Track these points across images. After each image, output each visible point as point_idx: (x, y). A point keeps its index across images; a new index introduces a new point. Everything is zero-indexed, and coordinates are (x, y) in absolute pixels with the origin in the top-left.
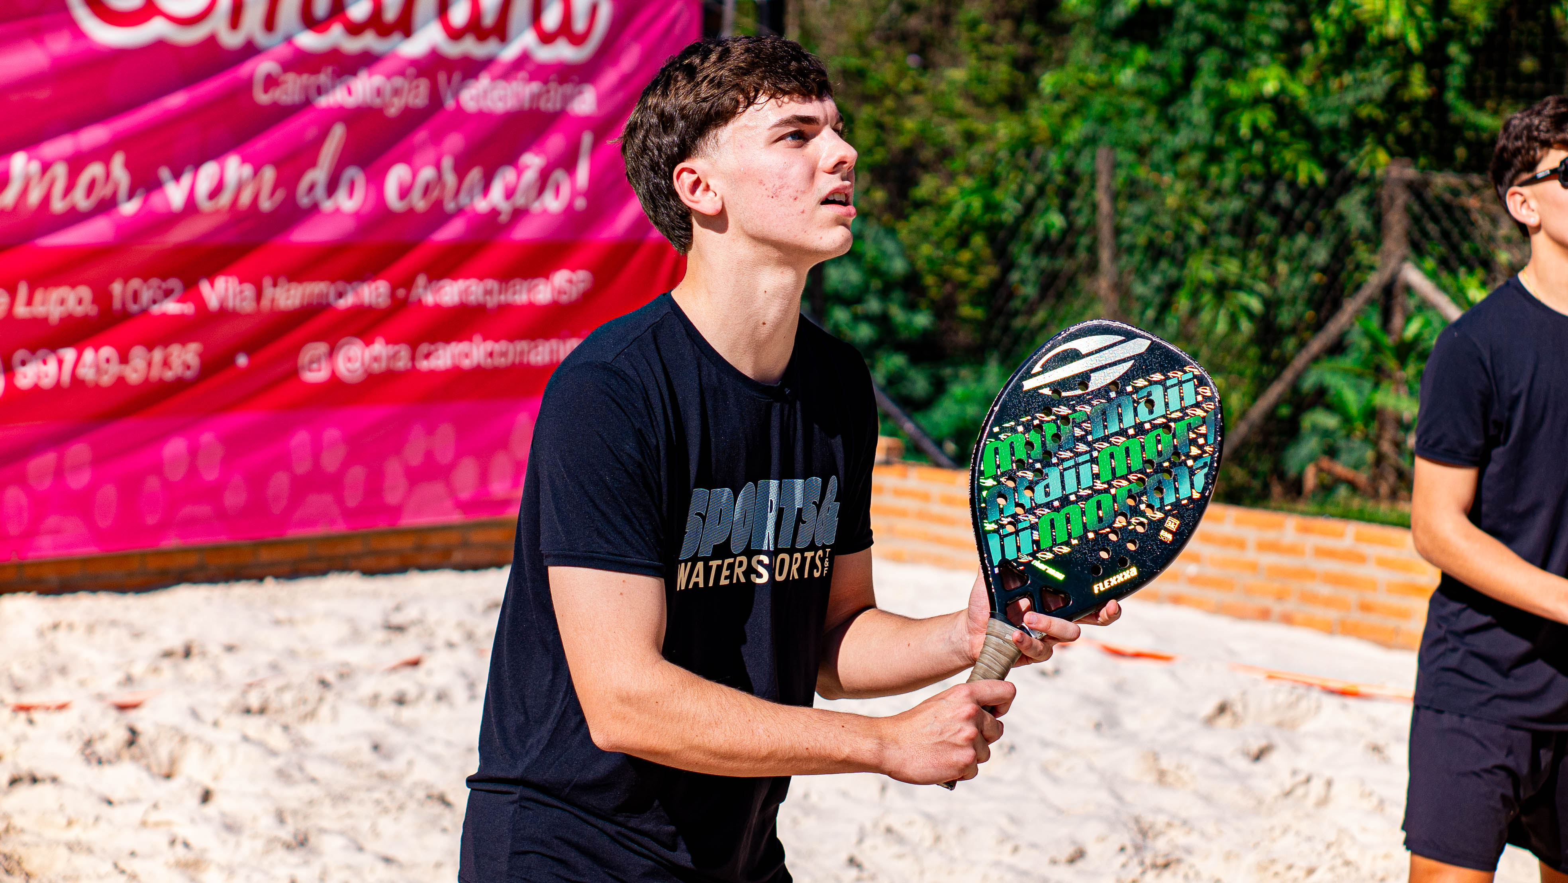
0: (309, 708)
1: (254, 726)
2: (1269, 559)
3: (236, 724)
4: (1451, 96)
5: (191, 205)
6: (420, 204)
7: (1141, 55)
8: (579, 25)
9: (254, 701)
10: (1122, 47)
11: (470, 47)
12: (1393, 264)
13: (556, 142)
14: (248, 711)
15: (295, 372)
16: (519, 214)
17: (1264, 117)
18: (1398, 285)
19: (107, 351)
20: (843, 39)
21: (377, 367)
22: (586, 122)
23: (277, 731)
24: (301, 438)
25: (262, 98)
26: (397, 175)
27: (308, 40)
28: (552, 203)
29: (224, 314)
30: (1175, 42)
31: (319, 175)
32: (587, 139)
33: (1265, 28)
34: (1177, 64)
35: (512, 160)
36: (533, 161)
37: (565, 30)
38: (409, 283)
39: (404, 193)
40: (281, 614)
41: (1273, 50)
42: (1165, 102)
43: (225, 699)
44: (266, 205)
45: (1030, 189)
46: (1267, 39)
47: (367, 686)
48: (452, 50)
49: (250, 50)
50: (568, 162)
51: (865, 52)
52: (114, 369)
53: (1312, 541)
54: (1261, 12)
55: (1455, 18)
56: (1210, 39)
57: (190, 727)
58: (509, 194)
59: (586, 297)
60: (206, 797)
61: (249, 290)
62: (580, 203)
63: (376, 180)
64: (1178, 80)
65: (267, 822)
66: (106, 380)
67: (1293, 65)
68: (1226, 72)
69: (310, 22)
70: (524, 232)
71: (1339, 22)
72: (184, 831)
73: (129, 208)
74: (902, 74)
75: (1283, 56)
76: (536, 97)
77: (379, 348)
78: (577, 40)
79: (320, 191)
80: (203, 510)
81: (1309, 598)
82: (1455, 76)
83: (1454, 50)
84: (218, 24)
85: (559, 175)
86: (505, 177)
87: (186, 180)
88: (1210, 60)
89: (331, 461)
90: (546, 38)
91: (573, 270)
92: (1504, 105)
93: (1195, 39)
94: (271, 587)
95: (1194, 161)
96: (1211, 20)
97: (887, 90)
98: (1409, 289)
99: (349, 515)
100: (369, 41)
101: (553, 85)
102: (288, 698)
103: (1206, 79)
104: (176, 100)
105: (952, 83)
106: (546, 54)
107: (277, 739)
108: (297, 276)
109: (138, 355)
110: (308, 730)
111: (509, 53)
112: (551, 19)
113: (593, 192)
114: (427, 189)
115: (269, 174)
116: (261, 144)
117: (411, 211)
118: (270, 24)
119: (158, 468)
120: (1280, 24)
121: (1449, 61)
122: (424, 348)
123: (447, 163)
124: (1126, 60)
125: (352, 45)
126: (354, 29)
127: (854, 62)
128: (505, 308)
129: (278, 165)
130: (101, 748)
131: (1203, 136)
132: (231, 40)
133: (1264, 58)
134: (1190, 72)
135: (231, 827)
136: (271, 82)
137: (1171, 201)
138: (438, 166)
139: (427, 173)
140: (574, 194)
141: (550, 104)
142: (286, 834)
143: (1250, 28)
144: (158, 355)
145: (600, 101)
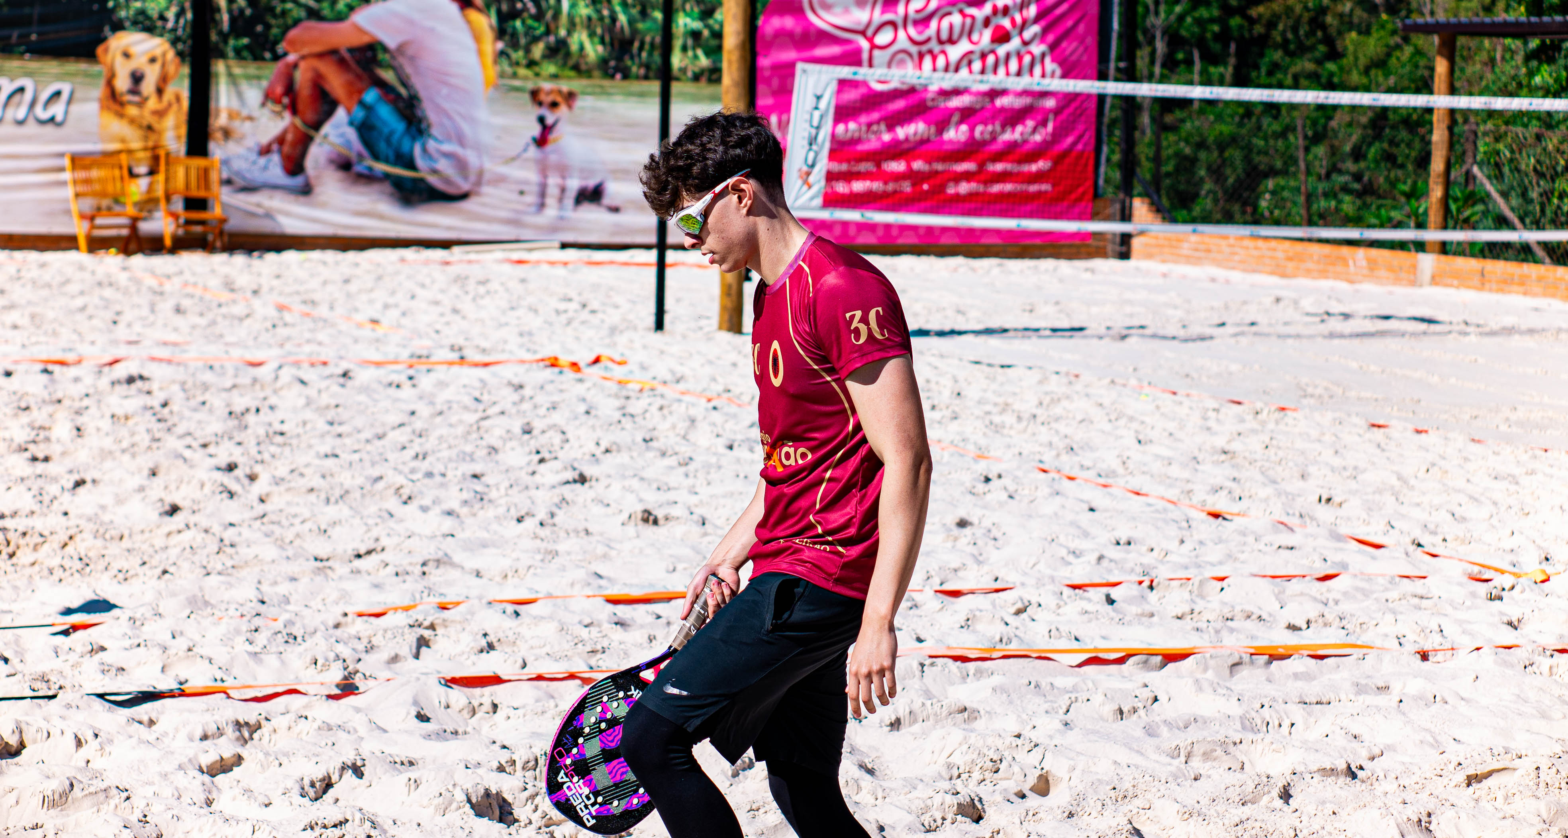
5: (906, 136)
6: (988, 138)
13: (1039, 116)
15: (944, 190)
16: (1026, 140)
19: (879, 183)
21: (972, 191)
22: (1050, 111)
25: (930, 104)
26: (979, 129)
28: (1038, 138)
29: (919, 171)
32: (1051, 116)
35: (1022, 122)
36: (1030, 123)
38: (984, 164)
39: (982, 133)
44: (931, 138)
49: (925, 90)
50: (1044, 123)
52: (882, 187)
58: (1022, 134)
59: (1050, 169)
61: (927, 164)
62: (1049, 138)
70: (1028, 147)
73: (886, 138)
77: (973, 184)
79: (952, 133)
80: (911, 233)
85: (1040, 128)
86: (1019, 128)
87: (905, 128)
91: (1046, 159)
109: (890, 184)
113: (1054, 134)
114: (991, 133)
115: (933, 129)
116: (930, 118)
117: (984, 140)
122: (989, 185)
123: (997, 124)
128: (1019, 174)
129: (936, 125)
136: (933, 100)
138: (994, 125)
139: (990, 128)
140: (1047, 134)
141: (1035, 106)
144: (897, 183)
145: (1058, 102)
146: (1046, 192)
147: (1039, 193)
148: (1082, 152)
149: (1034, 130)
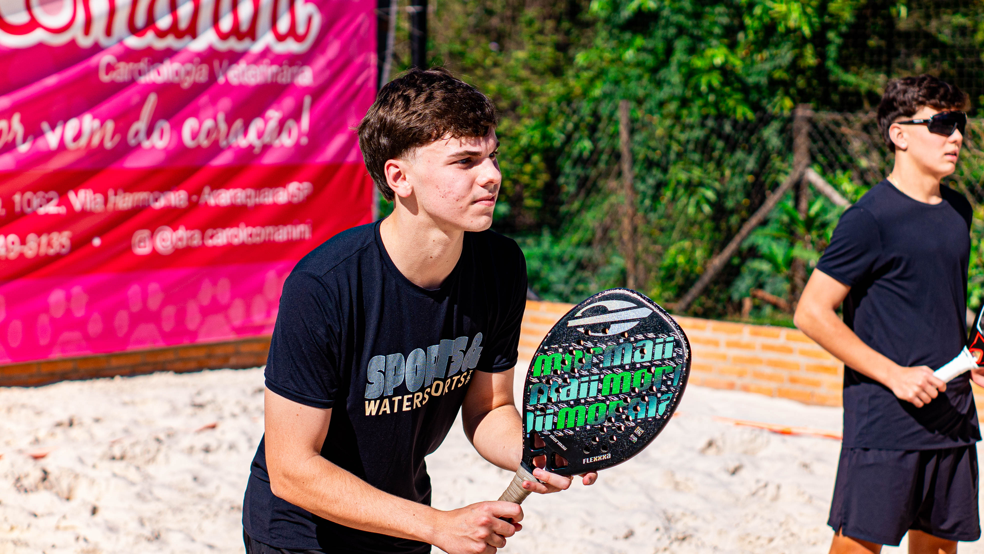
0: (151, 455)
1: (118, 467)
2: (734, 352)
3: (107, 467)
4: (830, 64)
5: (62, 146)
6: (205, 143)
7: (639, 41)
8: (301, 29)
9: (117, 452)
10: (627, 36)
11: (233, 44)
12: (800, 168)
13: (288, 103)
14: (113, 458)
15: (129, 248)
16: (266, 148)
17: (716, 80)
18: (804, 182)
19: (12, 237)
20: (450, 33)
21: (181, 245)
22: (306, 90)
23: (132, 470)
24: (134, 290)
25: (105, 78)
26: (190, 125)
27: (133, 42)
28: (287, 141)
29: (85, 213)
30: (659, 33)
31: (141, 125)
32: (307, 100)
33: (715, 23)
34: (660, 46)
35: (261, 113)
36: (274, 115)
37: (292, 32)
38: (199, 193)
39: (195, 136)
40: (126, 398)
41: (719, 37)
42: (654, 71)
43: (99, 451)
44: (109, 145)
45: (570, 126)
46: (717, 30)
47: (185, 442)
48: (222, 46)
49: (97, 48)
50: (296, 115)
51: (464, 42)
52: (17, 249)
53: (760, 341)
54: (713, 14)
55: (831, 15)
56: (681, 31)
57: (79, 468)
58: (260, 135)
59: (309, 198)
60: (94, 511)
61: (99, 198)
62: (304, 141)
63: (177, 128)
64: (662, 57)
65: (133, 526)
66: (13, 255)
67: (732, 46)
68: (692, 51)
69: (133, 30)
70: (269, 159)
71: (760, 18)
72: (84, 532)
73: (24, 148)
74: (486, 54)
75: (726, 40)
76: (275, 75)
77: (182, 232)
78: (300, 39)
79: (142, 135)
80: (75, 335)
81: (758, 375)
82: (832, 51)
83: (831, 35)
84: (76, 32)
85: (291, 123)
86: (257, 124)
87: (59, 130)
88: (680, 44)
89: (154, 303)
90: (280, 38)
91: (301, 182)
92: (863, 69)
93: (672, 31)
94: (118, 381)
95: (673, 107)
96: (680, 18)
97: (477, 65)
98: (810, 184)
99: (167, 337)
100: (170, 42)
101: (285, 67)
102: (138, 450)
103: (679, 56)
104: (51, 81)
105: (517, 60)
106: (281, 48)
107: (133, 474)
108: (129, 188)
109: (32, 238)
110: (151, 469)
111: (257, 47)
112: (283, 25)
113: (312, 133)
114: (209, 134)
115: (110, 125)
116: (105, 108)
117: (199, 147)
118: (108, 32)
119: (46, 309)
120: (725, 20)
121: (828, 42)
122: (209, 232)
123: (221, 117)
124: (629, 45)
125: (160, 44)
126: (161, 34)
127: (457, 47)
128: (259, 207)
129: (116, 120)
130: (26, 483)
131: (678, 91)
132: (85, 42)
133: (714, 42)
134: (669, 51)
135: (112, 529)
136: (110, 68)
137: (660, 132)
138: (215, 119)
139: (208, 123)
140: (300, 135)
141: (283, 79)
142: (147, 531)
143: (706, 23)
144: (44, 239)
145: (315, 76)
146: (301, 241)
147: (290, 243)
148: (356, 165)
149: (282, 124)
